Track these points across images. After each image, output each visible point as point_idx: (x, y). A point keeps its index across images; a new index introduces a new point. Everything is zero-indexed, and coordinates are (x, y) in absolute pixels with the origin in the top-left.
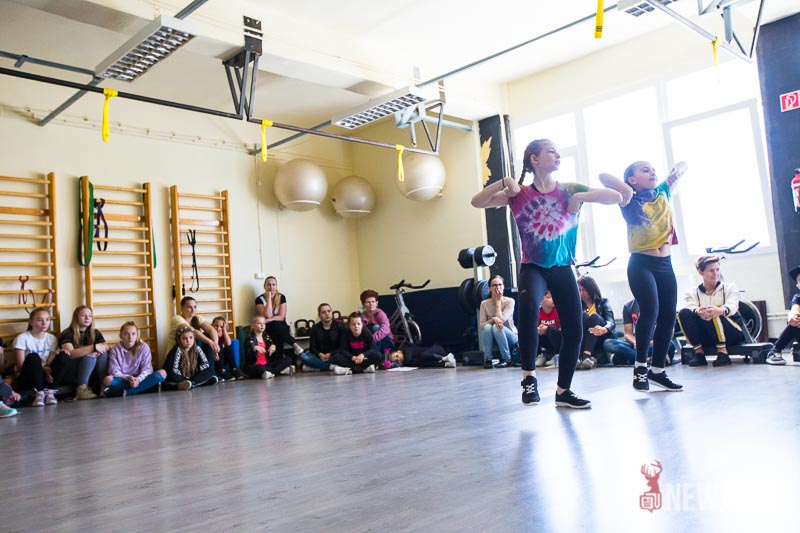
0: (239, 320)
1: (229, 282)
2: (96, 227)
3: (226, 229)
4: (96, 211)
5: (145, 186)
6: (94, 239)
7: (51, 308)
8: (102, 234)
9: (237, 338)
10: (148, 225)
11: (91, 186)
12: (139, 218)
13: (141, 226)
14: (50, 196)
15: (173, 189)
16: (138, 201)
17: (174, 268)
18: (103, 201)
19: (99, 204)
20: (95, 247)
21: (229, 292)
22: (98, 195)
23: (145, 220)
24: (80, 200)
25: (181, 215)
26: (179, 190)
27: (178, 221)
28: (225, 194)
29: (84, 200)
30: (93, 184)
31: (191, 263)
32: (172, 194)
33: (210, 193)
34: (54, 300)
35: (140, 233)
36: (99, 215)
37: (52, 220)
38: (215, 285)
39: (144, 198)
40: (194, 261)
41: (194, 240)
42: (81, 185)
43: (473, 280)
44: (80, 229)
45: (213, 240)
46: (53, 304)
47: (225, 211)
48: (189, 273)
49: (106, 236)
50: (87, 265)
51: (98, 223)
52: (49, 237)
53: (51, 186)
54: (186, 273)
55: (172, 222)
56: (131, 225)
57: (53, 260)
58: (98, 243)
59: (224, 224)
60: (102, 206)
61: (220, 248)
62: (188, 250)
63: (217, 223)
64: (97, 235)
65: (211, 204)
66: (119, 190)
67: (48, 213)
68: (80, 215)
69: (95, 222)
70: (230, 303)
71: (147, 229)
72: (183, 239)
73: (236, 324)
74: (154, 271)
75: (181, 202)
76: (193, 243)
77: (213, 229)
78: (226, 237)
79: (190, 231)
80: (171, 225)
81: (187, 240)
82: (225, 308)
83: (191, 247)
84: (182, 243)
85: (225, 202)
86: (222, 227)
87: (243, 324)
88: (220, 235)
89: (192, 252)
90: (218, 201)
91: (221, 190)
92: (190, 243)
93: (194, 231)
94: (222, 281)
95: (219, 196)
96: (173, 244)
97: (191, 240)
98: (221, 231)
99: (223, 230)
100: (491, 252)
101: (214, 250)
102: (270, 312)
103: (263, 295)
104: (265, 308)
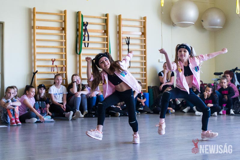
0: (150, 83)
1: (145, 64)
2: (84, 36)
3: (145, 37)
4: (84, 28)
5: (106, 15)
6: (83, 42)
7: (64, 74)
8: (86, 39)
9: (148, 92)
10: (107, 35)
11: (82, 16)
12: (103, 31)
13: (104, 35)
14: (65, 21)
15: (120, 16)
16: (103, 23)
17: (119, 56)
18: (87, 23)
19: (85, 25)
20: (83, 46)
21: (145, 69)
22: (85, 20)
23: (106, 32)
24: (77, 23)
25: (123, 29)
26: (122, 17)
27: (122, 32)
28: (145, 18)
29: (79, 23)
30: (83, 15)
32: (119, 19)
33: (137, 18)
34: (66, 70)
35: (104, 38)
36: (86, 30)
37: (65, 33)
38: (138, 65)
39: (106, 21)
41: (129, 42)
42: (78, 15)
44: (77, 36)
45: (138, 42)
46: (65, 72)
47: (144, 27)
49: (88, 40)
50: (80, 54)
51: (85, 34)
52: (64, 41)
53: (65, 16)
55: (119, 33)
56: (99, 34)
57: (65, 52)
58: (85, 44)
59: (144, 34)
60: (87, 25)
61: (142, 46)
63: (141, 33)
64: (84, 40)
65: (138, 24)
66: (94, 17)
67: (64, 29)
68: (77, 30)
69: (84, 33)
70: (145, 74)
71: (107, 37)
73: (148, 85)
75: (123, 23)
76: (128, 44)
77: (138, 37)
78: (145, 41)
79: (127, 37)
80: (118, 34)
81: (126, 42)
82: (143, 77)
83: (127, 46)
84: (123, 43)
85: (145, 22)
86: (143, 35)
87: (152, 85)
88: (141, 40)
89: (128, 48)
90: (141, 22)
91: (143, 16)
92: (127, 44)
93: (129, 37)
94: (142, 63)
95: (142, 19)
96: (119, 44)
97: (127, 42)
98: (142, 37)
99: (143, 37)
101: (138, 47)
102: (165, 80)
103: (162, 71)
104: (163, 78)
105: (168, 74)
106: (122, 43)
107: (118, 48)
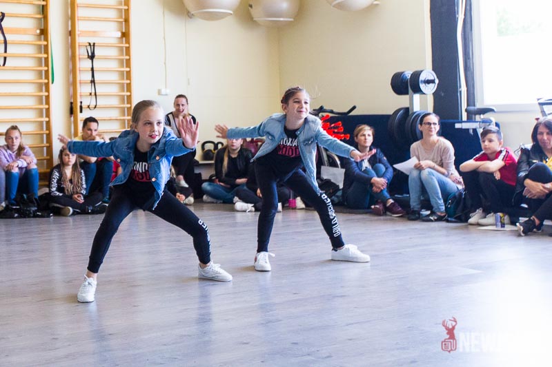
1: (129, 99)
3: (128, 42)
10: (46, 39)
12: (38, 31)
13: (39, 40)
16: (38, 14)
17: (72, 83)
23: (44, 33)
25: (81, 26)
27: (78, 33)
28: (128, 3)
31: (90, 78)
32: (72, 5)
33: (112, 2)
35: (40, 47)
38: (115, 102)
39: (44, 10)
40: (93, 76)
41: (93, 54)
43: (407, 110)
45: (114, 53)
47: (127, 21)
48: (87, 89)
54: (84, 89)
55: (71, 34)
56: (30, 38)
59: (125, 35)
61: (121, 61)
62: (87, 64)
63: (119, 34)
65: (112, 14)
72: (82, 52)
74: (52, 87)
75: (80, 12)
76: (92, 57)
77: (114, 41)
78: (128, 50)
79: (90, 44)
80: (70, 37)
81: (87, 54)
82: (125, 127)
83: (90, 61)
84: (81, 57)
85: (127, 11)
86: (124, 39)
88: (121, 48)
89: (91, 67)
90: (120, 10)
92: (89, 57)
93: (94, 44)
94: (122, 98)
95: (121, 4)
96: (72, 58)
97: (90, 54)
98: (122, 43)
99: (124, 42)
100: (432, 78)
101: (114, 65)
106: (79, 55)
107: (71, 67)
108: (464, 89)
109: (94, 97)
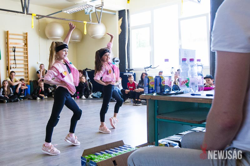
0: (31, 78)
1: (27, 65)
3: (27, 46)
9: (30, 84)
17: (7, 60)
21: (27, 68)
25: (10, 41)
26: (9, 33)
27: (9, 43)
28: (26, 34)
32: (7, 33)
33: (21, 33)
38: (23, 66)
40: (15, 57)
41: (15, 50)
45: (22, 50)
47: (26, 40)
48: (13, 62)
55: (7, 43)
59: (26, 44)
61: (25, 53)
62: (13, 53)
63: (24, 44)
65: (22, 37)
70: (28, 72)
73: (30, 80)
77: (22, 46)
78: (27, 49)
82: (26, 74)
85: (26, 37)
87: (32, 80)
88: (25, 49)
90: (24, 36)
91: (25, 32)
92: (13, 51)
93: (15, 47)
94: (25, 65)
95: (25, 34)
96: (7, 52)
98: (25, 47)
100: (118, 60)
101: (22, 54)
102: (41, 76)
103: (39, 70)
104: (40, 75)
105: (43, 72)
106: (10, 51)
107: (7, 54)
108: (127, 63)
109: (15, 64)
